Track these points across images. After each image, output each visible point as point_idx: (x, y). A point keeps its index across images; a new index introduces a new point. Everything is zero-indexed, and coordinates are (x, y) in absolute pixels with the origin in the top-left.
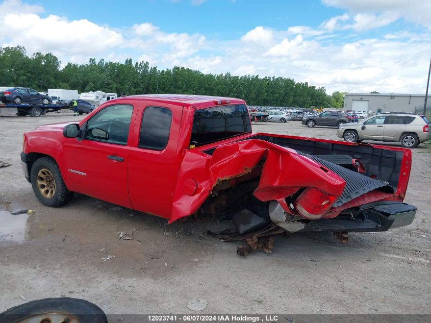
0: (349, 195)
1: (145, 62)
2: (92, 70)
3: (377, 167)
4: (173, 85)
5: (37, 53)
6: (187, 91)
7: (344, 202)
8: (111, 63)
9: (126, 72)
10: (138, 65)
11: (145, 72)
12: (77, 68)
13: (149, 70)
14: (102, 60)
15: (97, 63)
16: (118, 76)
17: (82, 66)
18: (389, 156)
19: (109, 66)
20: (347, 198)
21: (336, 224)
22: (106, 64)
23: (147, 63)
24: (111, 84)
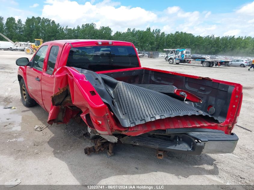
0: (143, 118)
1: (158, 30)
2: (129, 35)
3: (214, 99)
4: (174, 43)
5: (102, 27)
6: (183, 46)
7: (137, 124)
8: (139, 31)
9: (148, 36)
10: (154, 31)
11: (158, 35)
12: (121, 34)
13: (160, 34)
14: (134, 29)
15: (131, 31)
16: (142, 38)
17: (124, 33)
18: (223, 89)
19: (137, 32)
20: (141, 120)
21: (152, 142)
22: (136, 31)
23: (159, 30)
24: (138, 43)
